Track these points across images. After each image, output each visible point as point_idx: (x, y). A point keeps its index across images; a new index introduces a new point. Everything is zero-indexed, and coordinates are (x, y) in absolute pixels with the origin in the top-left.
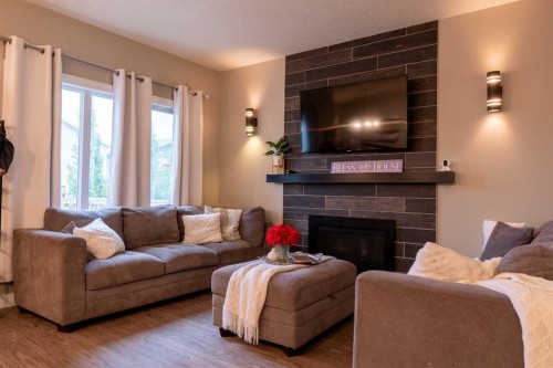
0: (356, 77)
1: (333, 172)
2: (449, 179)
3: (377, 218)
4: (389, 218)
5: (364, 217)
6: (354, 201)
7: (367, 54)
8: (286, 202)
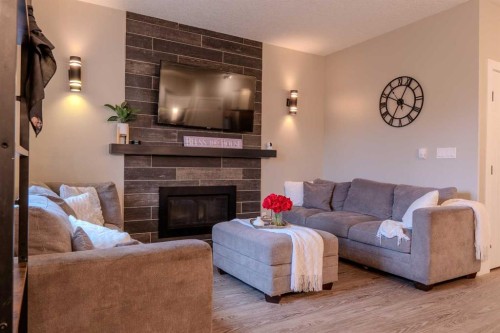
0: (205, 63)
1: (186, 145)
2: (272, 154)
3: (223, 184)
4: (231, 184)
5: (212, 185)
6: (204, 172)
7: (213, 46)
8: (128, 175)
